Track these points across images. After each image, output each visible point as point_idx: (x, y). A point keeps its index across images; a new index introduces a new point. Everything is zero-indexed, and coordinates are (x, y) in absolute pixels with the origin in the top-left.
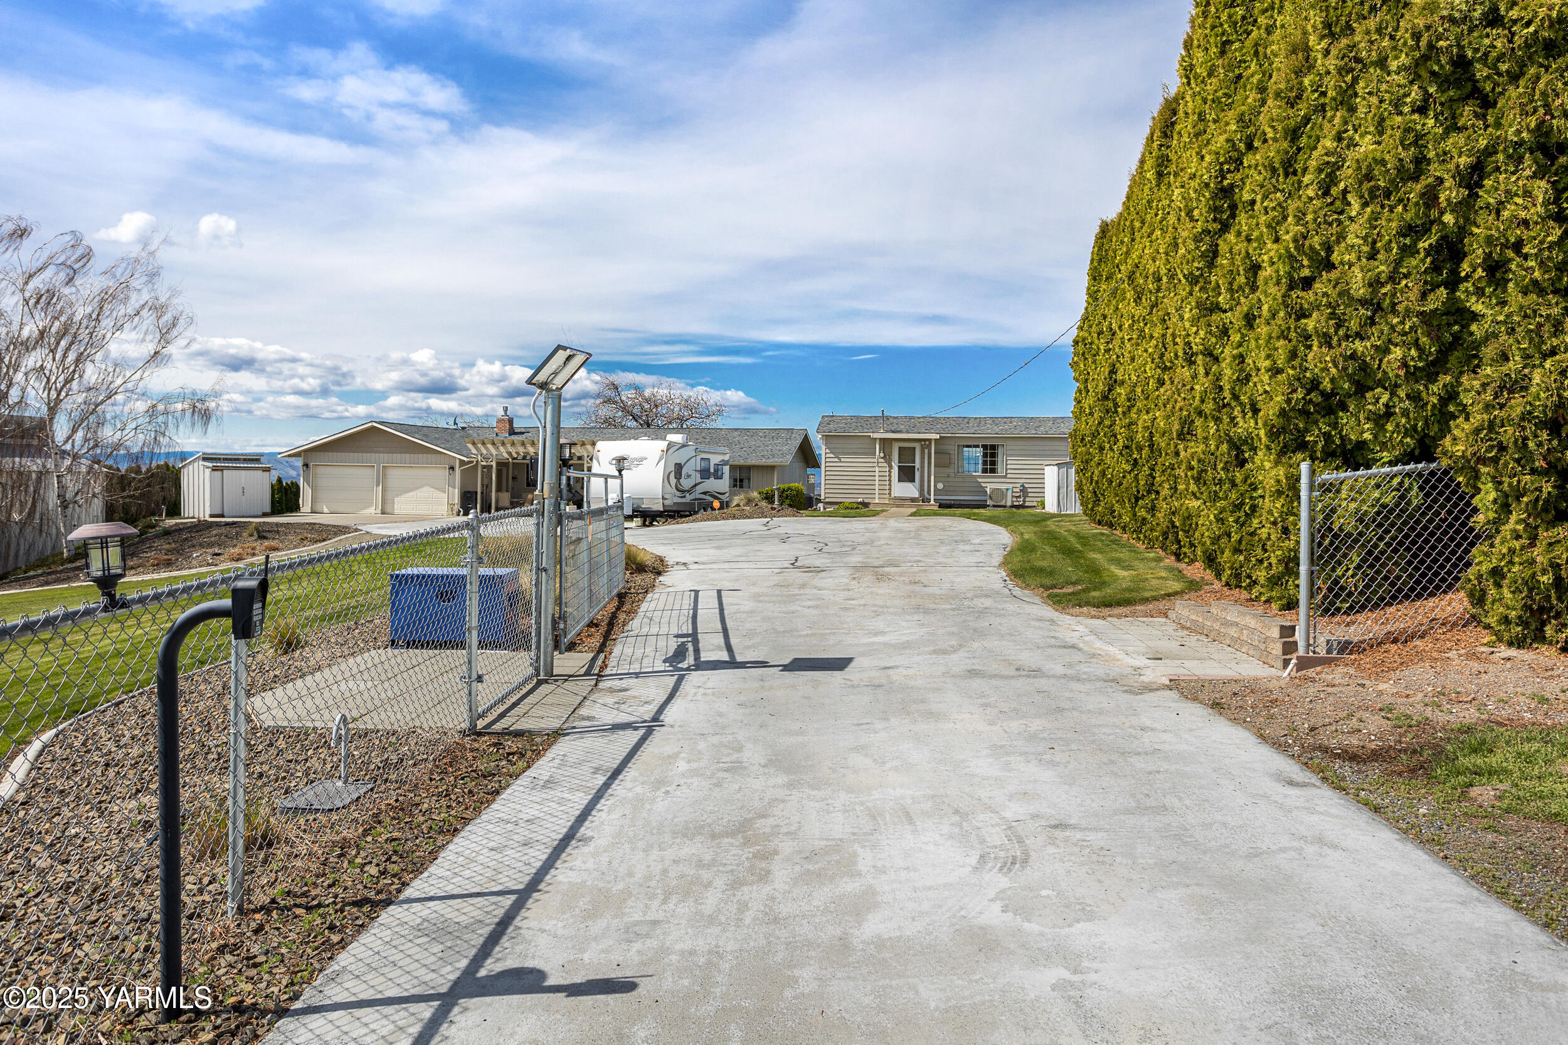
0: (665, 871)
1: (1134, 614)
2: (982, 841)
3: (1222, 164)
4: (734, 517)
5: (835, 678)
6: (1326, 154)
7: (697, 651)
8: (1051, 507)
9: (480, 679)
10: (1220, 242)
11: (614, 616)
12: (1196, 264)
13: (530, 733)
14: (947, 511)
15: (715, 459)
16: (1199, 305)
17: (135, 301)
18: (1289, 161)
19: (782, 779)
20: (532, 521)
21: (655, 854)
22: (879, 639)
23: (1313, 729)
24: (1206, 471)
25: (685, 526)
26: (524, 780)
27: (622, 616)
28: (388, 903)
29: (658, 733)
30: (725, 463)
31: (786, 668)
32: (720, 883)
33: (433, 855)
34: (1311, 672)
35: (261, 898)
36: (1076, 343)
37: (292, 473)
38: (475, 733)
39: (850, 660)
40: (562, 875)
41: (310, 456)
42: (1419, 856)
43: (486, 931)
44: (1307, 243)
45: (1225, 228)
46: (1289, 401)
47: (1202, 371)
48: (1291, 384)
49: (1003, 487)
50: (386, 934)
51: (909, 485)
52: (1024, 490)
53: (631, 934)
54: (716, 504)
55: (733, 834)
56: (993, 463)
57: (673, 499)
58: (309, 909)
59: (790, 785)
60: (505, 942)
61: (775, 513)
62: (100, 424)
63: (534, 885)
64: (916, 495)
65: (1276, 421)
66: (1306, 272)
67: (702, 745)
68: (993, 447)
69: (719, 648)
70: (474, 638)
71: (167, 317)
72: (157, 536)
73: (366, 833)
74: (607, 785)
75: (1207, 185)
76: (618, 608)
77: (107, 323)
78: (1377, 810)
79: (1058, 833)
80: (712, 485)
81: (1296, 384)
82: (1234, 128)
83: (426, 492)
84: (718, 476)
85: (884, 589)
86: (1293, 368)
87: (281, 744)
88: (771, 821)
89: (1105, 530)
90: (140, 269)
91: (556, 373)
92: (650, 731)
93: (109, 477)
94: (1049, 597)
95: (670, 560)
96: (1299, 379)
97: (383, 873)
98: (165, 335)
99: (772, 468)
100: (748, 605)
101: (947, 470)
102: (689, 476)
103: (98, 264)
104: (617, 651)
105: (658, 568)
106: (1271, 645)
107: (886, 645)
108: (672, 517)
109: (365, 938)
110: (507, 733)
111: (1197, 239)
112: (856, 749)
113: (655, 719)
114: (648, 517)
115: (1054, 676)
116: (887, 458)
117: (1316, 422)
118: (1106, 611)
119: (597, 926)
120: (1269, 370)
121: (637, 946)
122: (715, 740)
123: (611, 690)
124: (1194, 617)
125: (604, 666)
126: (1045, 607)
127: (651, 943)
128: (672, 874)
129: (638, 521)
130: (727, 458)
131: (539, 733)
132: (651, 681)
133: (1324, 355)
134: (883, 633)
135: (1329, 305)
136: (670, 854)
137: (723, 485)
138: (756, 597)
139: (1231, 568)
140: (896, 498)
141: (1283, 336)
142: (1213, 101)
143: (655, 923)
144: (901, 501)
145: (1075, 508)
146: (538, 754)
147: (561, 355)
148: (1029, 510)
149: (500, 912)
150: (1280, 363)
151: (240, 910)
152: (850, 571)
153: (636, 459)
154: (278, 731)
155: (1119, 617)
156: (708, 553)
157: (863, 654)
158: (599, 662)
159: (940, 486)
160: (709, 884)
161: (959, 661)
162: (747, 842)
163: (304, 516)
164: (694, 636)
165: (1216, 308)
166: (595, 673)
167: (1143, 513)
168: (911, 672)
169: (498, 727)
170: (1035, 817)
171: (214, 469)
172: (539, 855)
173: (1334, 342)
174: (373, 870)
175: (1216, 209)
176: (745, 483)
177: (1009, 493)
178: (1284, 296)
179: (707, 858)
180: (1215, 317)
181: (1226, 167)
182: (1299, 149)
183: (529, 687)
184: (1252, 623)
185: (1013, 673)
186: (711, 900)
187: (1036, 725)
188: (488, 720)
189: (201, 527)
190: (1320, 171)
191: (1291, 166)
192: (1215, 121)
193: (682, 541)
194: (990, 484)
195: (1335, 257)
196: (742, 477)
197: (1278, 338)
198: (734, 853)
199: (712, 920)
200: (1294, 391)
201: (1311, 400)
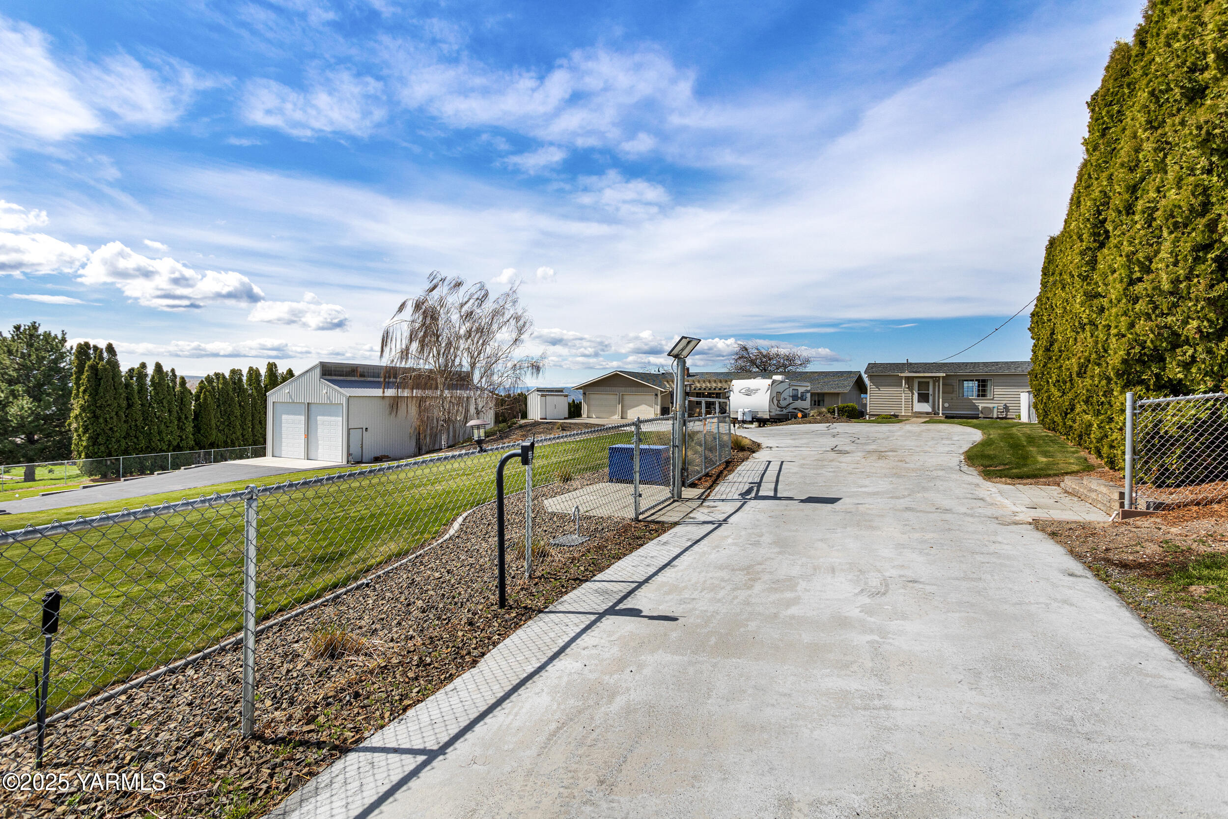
0: (705, 581)
1: (1037, 484)
2: (866, 583)
3: (1098, 207)
4: (810, 423)
5: (829, 506)
6: (1149, 202)
7: (758, 491)
8: (1024, 419)
9: (640, 495)
10: (1098, 254)
11: (721, 472)
12: (1084, 269)
13: (663, 523)
14: (950, 420)
15: (801, 390)
16: (1085, 294)
17: (507, 316)
18: (1130, 205)
19: (777, 550)
20: (671, 422)
21: (703, 574)
22: (863, 489)
23: (1107, 550)
24: (1092, 397)
25: (781, 427)
26: (655, 541)
27: (725, 472)
28: (586, 581)
29: (724, 527)
30: (808, 391)
31: (802, 501)
32: (728, 588)
33: (609, 566)
34: (1131, 520)
35: (538, 574)
36: (1033, 315)
37: (579, 397)
38: (637, 520)
39: (839, 499)
40: (659, 578)
41: (588, 388)
42: (1125, 615)
43: (622, 594)
44: (1135, 257)
45: (1102, 245)
46: (1128, 354)
47: (1089, 334)
48: (1130, 343)
49: (991, 406)
50: (583, 591)
51: (925, 405)
52: (1006, 408)
53: (682, 602)
54: (800, 415)
55: (742, 570)
56: (984, 391)
57: (776, 412)
58: (555, 579)
59: (780, 553)
60: (629, 599)
61: (835, 420)
62: (492, 374)
63: (647, 581)
64: (930, 410)
65: (1119, 366)
66: (1138, 275)
67: (743, 533)
68: (984, 381)
69: (770, 490)
70: (637, 477)
71: (521, 323)
72: (517, 428)
73: (583, 555)
74: (691, 546)
75: (1088, 220)
76: (725, 469)
77: (495, 327)
78: (1119, 592)
79: (911, 584)
80: (799, 404)
81: (1134, 344)
82: (1105, 183)
83: (643, 407)
84: (803, 398)
85: (881, 463)
86: (1132, 334)
87: (555, 519)
88: (763, 566)
89: (1051, 434)
90: (509, 299)
91: (683, 350)
92: (720, 525)
93: (497, 399)
94: (983, 472)
95: (764, 446)
96: (1136, 341)
97: (587, 570)
98: (520, 331)
99: (838, 394)
100: (795, 469)
101: (951, 395)
102: (785, 399)
103: (492, 297)
104: (717, 489)
105: (755, 448)
106: (1113, 504)
107: (865, 493)
108: (776, 422)
109: (575, 592)
110: (653, 522)
111: (1082, 253)
112: (822, 540)
113: (725, 520)
114: (762, 422)
115: (958, 513)
116: (911, 388)
117: (1150, 367)
118: (1018, 481)
119: (668, 598)
120: (1116, 335)
121: (682, 606)
122: (750, 531)
123: (709, 507)
124: (1074, 486)
125: (709, 495)
126: (978, 477)
127: (691, 606)
128: (708, 582)
129: (756, 424)
130: (809, 388)
131: (667, 523)
132: (729, 504)
133: (1145, 326)
134: (866, 486)
135: (1148, 296)
136: (710, 575)
137: (806, 404)
138: (802, 466)
139: (1108, 457)
140: (916, 412)
141: (1125, 314)
142: (1096, 166)
143: (694, 599)
144: (919, 415)
145: (1035, 421)
146: (665, 532)
147: (684, 341)
148: (1010, 421)
149: (630, 589)
150: (1123, 331)
151: (530, 576)
152: (864, 454)
153: (753, 390)
154: (554, 514)
155: (1025, 484)
156: (788, 441)
157: (849, 497)
158: (706, 494)
159: (946, 405)
160: (724, 588)
161: (902, 503)
162: (748, 573)
163: (584, 419)
164: (759, 484)
165: (1098, 295)
166: (703, 499)
167: (1070, 423)
168: (872, 506)
169: (649, 519)
170: (900, 576)
171: (542, 396)
172: (652, 570)
173: (1153, 317)
174: (582, 568)
175: (1094, 234)
176: (821, 403)
177: (995, 410)
178: (1124, 290)
179: (727, 578)
180: (1096, 302)
181: (1101, 208)
182: (1137, 198)
183: (668, 503)
184: (1104, 490)
185: (933, 509)
186: (722, 594)
187: (929, 536)
188: (645, 516)
189: (536, 424)
190: (1144, 212)
191: (1131, 208)
192: (1097, 179)
193: (774, 436)
194: (981, 404)
195: (1154, 266)
196: (818, 399)
197: (1122, 315)
198: (741, 577)
199: (719, 601)
200: (1134, 348)
201: (1145, 353)
